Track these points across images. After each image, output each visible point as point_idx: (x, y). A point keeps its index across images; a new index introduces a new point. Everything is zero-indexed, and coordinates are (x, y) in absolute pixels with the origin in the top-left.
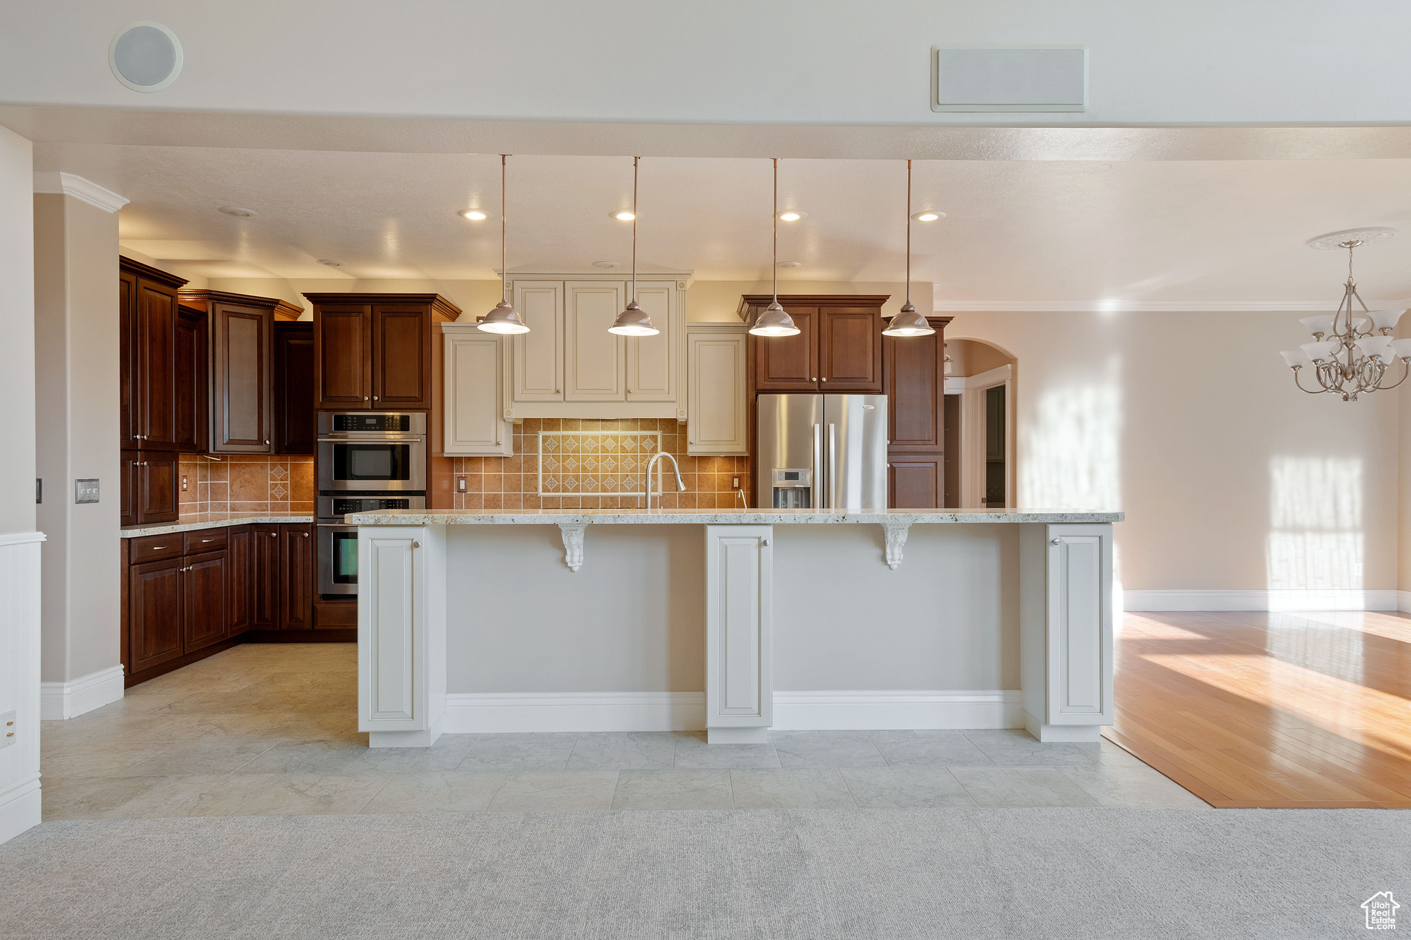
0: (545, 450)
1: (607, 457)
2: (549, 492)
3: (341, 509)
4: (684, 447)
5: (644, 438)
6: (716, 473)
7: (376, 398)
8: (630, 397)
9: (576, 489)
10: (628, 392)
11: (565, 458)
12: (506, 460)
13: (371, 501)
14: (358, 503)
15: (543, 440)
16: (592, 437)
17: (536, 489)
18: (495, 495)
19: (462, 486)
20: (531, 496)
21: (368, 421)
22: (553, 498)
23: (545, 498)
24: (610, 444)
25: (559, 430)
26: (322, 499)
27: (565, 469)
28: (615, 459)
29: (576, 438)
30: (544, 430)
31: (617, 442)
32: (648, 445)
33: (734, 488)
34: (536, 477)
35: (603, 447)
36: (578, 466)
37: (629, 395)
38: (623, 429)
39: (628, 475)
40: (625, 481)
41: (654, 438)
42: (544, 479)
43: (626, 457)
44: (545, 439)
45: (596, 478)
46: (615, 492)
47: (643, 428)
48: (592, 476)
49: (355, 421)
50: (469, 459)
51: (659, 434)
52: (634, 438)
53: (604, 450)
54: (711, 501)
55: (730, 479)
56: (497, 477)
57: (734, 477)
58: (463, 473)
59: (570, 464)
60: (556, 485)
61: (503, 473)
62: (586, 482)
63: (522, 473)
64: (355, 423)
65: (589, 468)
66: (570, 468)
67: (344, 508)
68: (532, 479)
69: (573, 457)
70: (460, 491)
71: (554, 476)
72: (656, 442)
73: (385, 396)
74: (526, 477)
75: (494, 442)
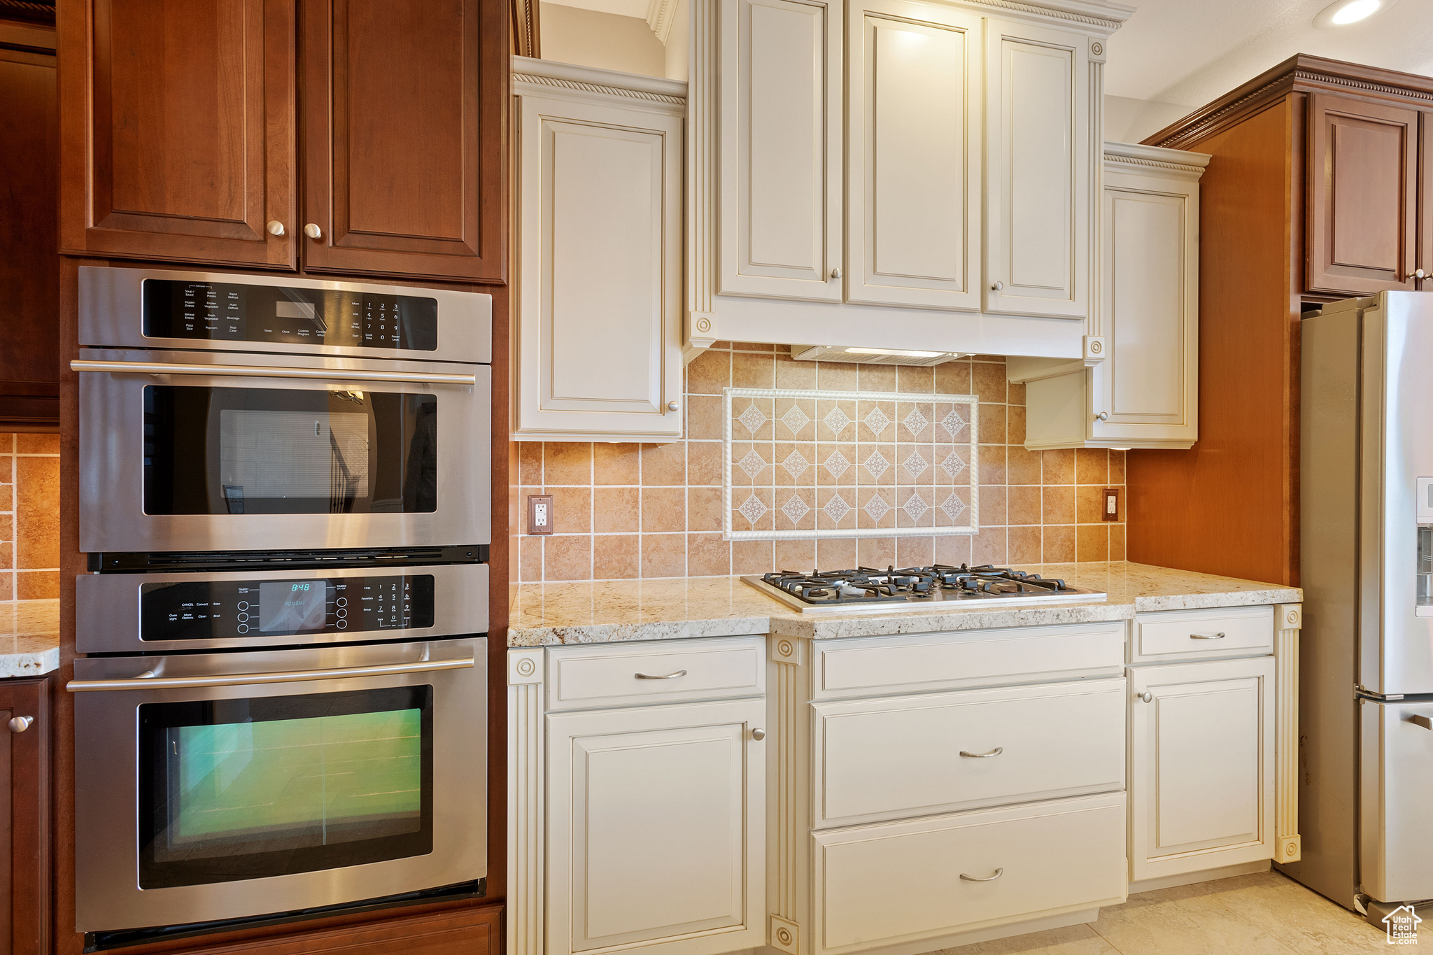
0: (738, 431)
1: (871, 449)
2: (748, 529)
3: (173, 618)
4: (1020, 433)
5: (944, 409)
6: (1076, 485)
7: (314, 231)
8: (994, 302)
9: (807, 524)
10: (987, 289)
11: (783, 452)
12: (652, 453)
13: (295, 587)
14: (244, 596)
15: (734, 409)
16: (842, 405)
17: (719, 523)
18: (621, 539)
19: (541, 518)
20: (708, 540)
21: (283, 310)
22: (756, 544)
23: (738, 545)
24: (877, 421)
25: (768, 386)
26: (94, 583)
27: (783, 477)
28: (887, 453)
29: (805, 405)
30: (737, 384)
31: (891, 417)
32: (951, 425)
33: (1108, 517)
34: (718, 496)
35: (863, 427)
36: (811, 468)
37: (991, 297)
38: (903, 389)
39: (912, 491)
40: (907, 504)
41: (964, 409)
42: (737, 500)
43: (908, 450)
44: (739, 405)
45: (848, 495)
46: (887, 527)
47: (942, 388)
48: (841, 492)
49: (233, 307)
50: (558, 449)
51: (973, 401)
52: (926, 409)
53: (866, 433)
54: (1068, 543)
55: (1099, 497)
56: (627, 496)
57: (1108, 493)
58: (543, 486)
59: (795, 464)
60: (762, 513)
61: (640, 486)
62: (828, 505)
63: (687, 487)
64: (233, 313)
65: (833, 474)
66: (793, 474)
67: (187, 617)
68: (708, 500)
69: (802, 449)
70: (533, 530)
71: (759, 493)
72: (967, 419)
73: (348, 230)
74: (696, 497)
75: (655, 402)
